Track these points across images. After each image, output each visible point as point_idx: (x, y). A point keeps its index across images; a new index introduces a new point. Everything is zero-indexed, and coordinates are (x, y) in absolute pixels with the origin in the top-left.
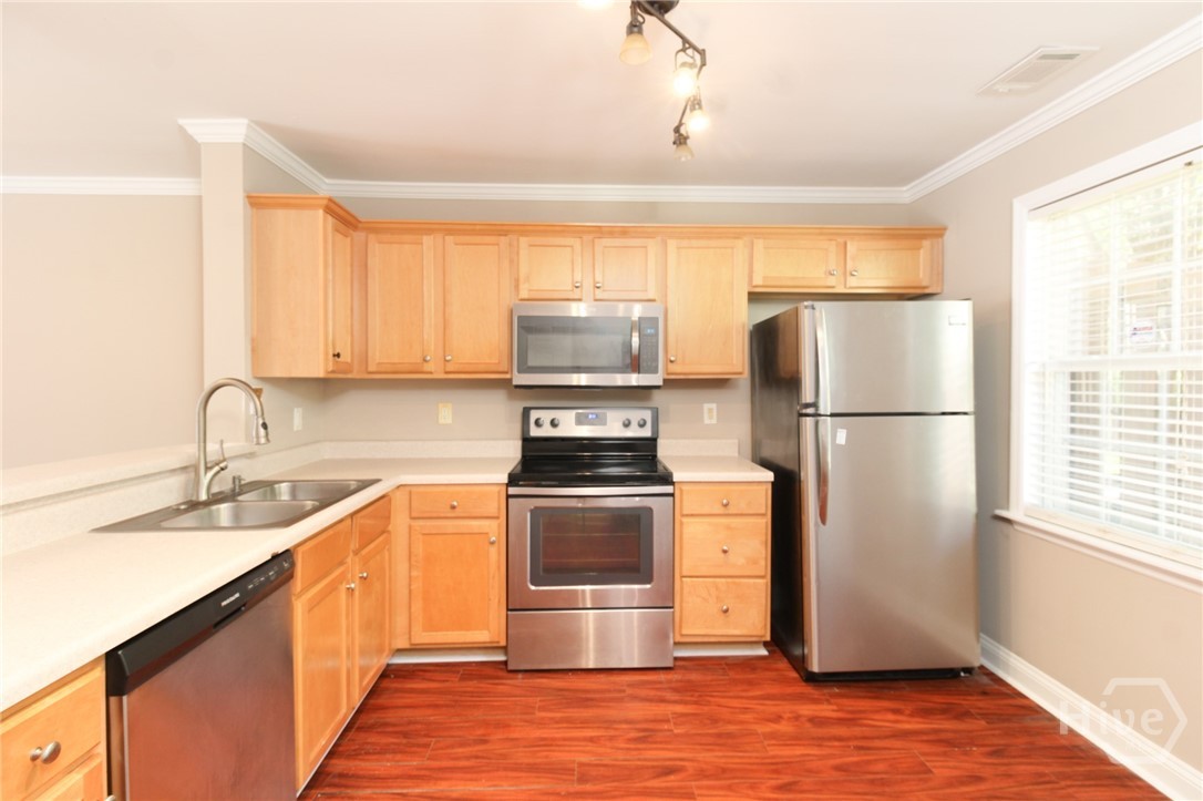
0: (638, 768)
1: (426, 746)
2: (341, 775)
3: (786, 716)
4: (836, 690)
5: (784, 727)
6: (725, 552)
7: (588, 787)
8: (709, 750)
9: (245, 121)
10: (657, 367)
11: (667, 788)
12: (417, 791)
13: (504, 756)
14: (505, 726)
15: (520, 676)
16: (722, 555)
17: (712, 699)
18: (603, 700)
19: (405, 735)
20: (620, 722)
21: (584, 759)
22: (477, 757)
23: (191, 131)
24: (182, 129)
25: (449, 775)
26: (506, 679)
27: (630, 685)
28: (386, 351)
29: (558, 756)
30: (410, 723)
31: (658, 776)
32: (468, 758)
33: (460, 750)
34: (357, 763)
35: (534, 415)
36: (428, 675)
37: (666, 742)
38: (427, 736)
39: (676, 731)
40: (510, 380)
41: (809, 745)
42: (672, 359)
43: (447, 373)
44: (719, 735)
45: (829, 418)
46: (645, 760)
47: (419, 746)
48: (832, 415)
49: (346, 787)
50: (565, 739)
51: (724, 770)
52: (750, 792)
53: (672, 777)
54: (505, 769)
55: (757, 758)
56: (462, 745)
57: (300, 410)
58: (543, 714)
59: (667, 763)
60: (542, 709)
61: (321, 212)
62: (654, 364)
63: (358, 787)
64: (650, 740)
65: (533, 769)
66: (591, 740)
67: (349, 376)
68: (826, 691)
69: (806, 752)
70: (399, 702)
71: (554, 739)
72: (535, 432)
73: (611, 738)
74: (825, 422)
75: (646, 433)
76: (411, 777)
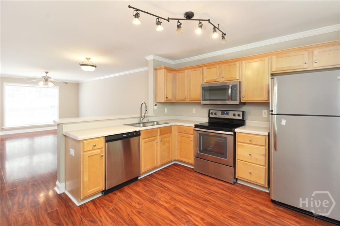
0: (201, 197)
1: (168, 177)
2: (153, 176)
3: (253, 206)
4: (282, 209)
5: (250, 208)
6: (250, 155)
7: (188, 195)
8: (221, 202)
9: (152, 55)
10: (237, 99)
11: (203, 203)
12: (161, 182)
13: (179, 184)
14: (184, 180)
15: (196, 173)
16: (250, 156)
17: (236, 194)
18: (208, 183)
19: (167, 174)
20: (207, 189)
21: (192, 191)
22: (174, 182)
23: (147, 59)
24: (146, 59)
25: (167, 182)
26: (193, 172)
27: (218, 184)
28: (179, 97)
29: (188, 188)
30: (170, 173)
31: (204, 200)
32: (173, 181)
33: (173, 180)
34: (157, 175)
35: (211, 111)
36: (180, 167)
37: (213, 196)
38: (170, 176)
39: (218, 195)
40: (200, 103)
41: (252, 214)
42: (243, 96)
43: (190, 101)
44: (228, 201)
45: (276, 115)
46: (204, 197)
47: (167, 177)
48: (277, 114)
49: (153, 178)
50: (192, 186)
51: (220, 207)
52: (221, 214)
53: (206, 202)
54: (177, 186)
55: (232, 209)
56: (174, 179)
57: (167, 108)
58: (193, 181)
59: (208, 199)
60: (194, 180)
61: (164, 69)
62: (236, 98)
63: (154, 178)
64: (210, 194)
65: (181, 188)
66: (197, 189)
67: (172, 102)
68: (277, 207)
69: (247, 214)
70: (171, 169)
71: (190, 185)
72: (211, 116)
73: (202, 190)
74: (275, 116)
75: (241, 118)
76: (162, 180)
